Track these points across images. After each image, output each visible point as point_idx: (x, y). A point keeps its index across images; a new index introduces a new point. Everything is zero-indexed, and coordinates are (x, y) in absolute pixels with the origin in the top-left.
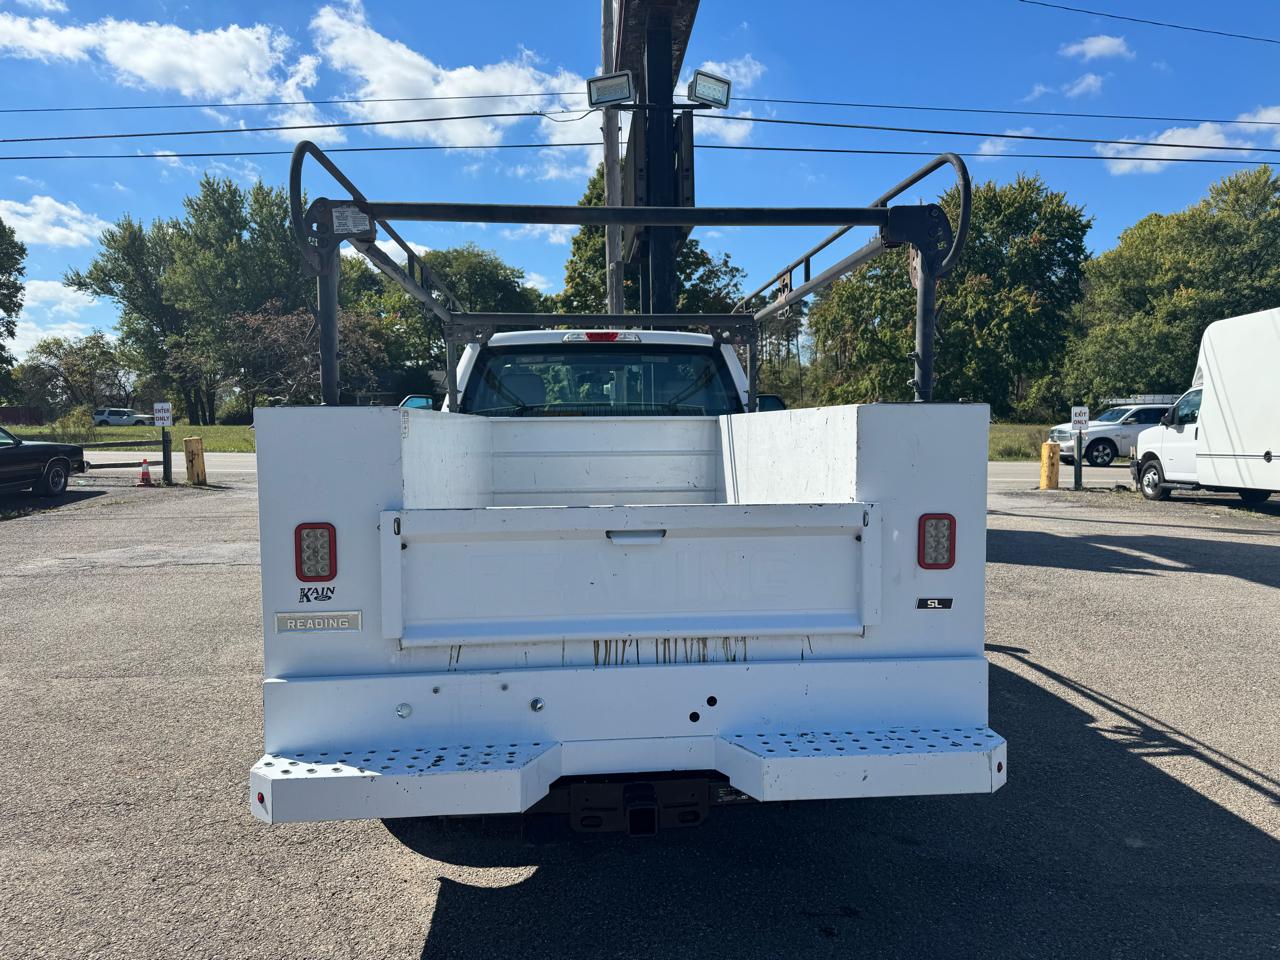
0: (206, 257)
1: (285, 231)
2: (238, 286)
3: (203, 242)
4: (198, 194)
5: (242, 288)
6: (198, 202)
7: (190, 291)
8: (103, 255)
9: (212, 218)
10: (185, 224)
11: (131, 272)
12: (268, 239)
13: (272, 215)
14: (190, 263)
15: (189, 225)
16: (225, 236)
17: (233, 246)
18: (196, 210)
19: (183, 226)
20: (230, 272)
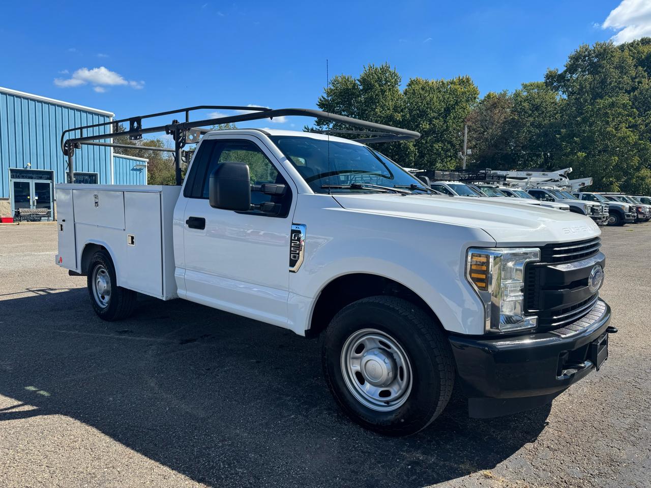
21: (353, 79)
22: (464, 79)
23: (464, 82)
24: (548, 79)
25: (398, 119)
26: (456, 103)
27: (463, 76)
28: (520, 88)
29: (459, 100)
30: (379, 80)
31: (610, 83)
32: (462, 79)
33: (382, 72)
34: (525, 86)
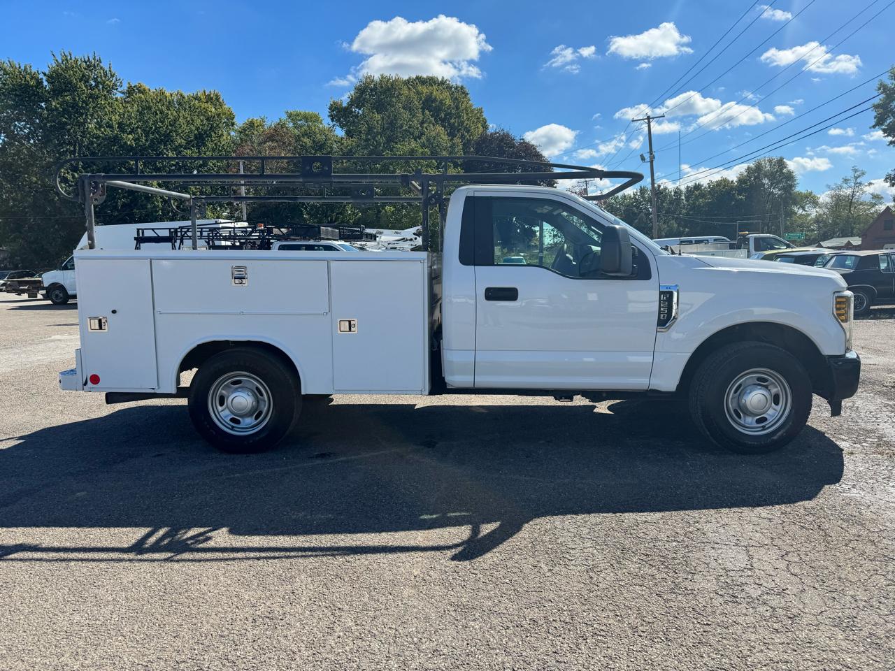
21: (34, 70)
22: (212, 95)
23: (213, 99)
24: (333, 111)
25: (129, 143)
26: (211, 128)
27: (210, 90)
28: (284, 117)
29: (215, 125)
30: (85, 79)
31: (402, 126)
32: (209, 95)
33: (89, 66)
34: (290, 116)
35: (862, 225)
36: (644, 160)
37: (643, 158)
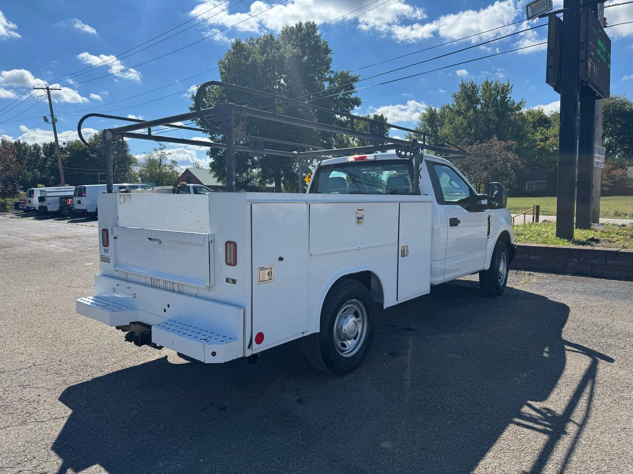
0: (459, 120)
1: (497, 102)
2: (472, 132)
3: (459, 113)
4: (458, 90)
5: (474, 133)
6: (458, 94)
7: (451, 137)
8: (420, 124)
9: (463, 101)
10: (452, 105)
11: (430, 130)
12: (488, 107)
13: (491, 95)
14: (451, 123)
15: (453, 105)
16: (468, 109)
17: (471, 112)
18: (457, 98)
19: (451, 106)
20: (470, 126)
35: (168, 179)
36: (48, 121)
37: (46, 120)
